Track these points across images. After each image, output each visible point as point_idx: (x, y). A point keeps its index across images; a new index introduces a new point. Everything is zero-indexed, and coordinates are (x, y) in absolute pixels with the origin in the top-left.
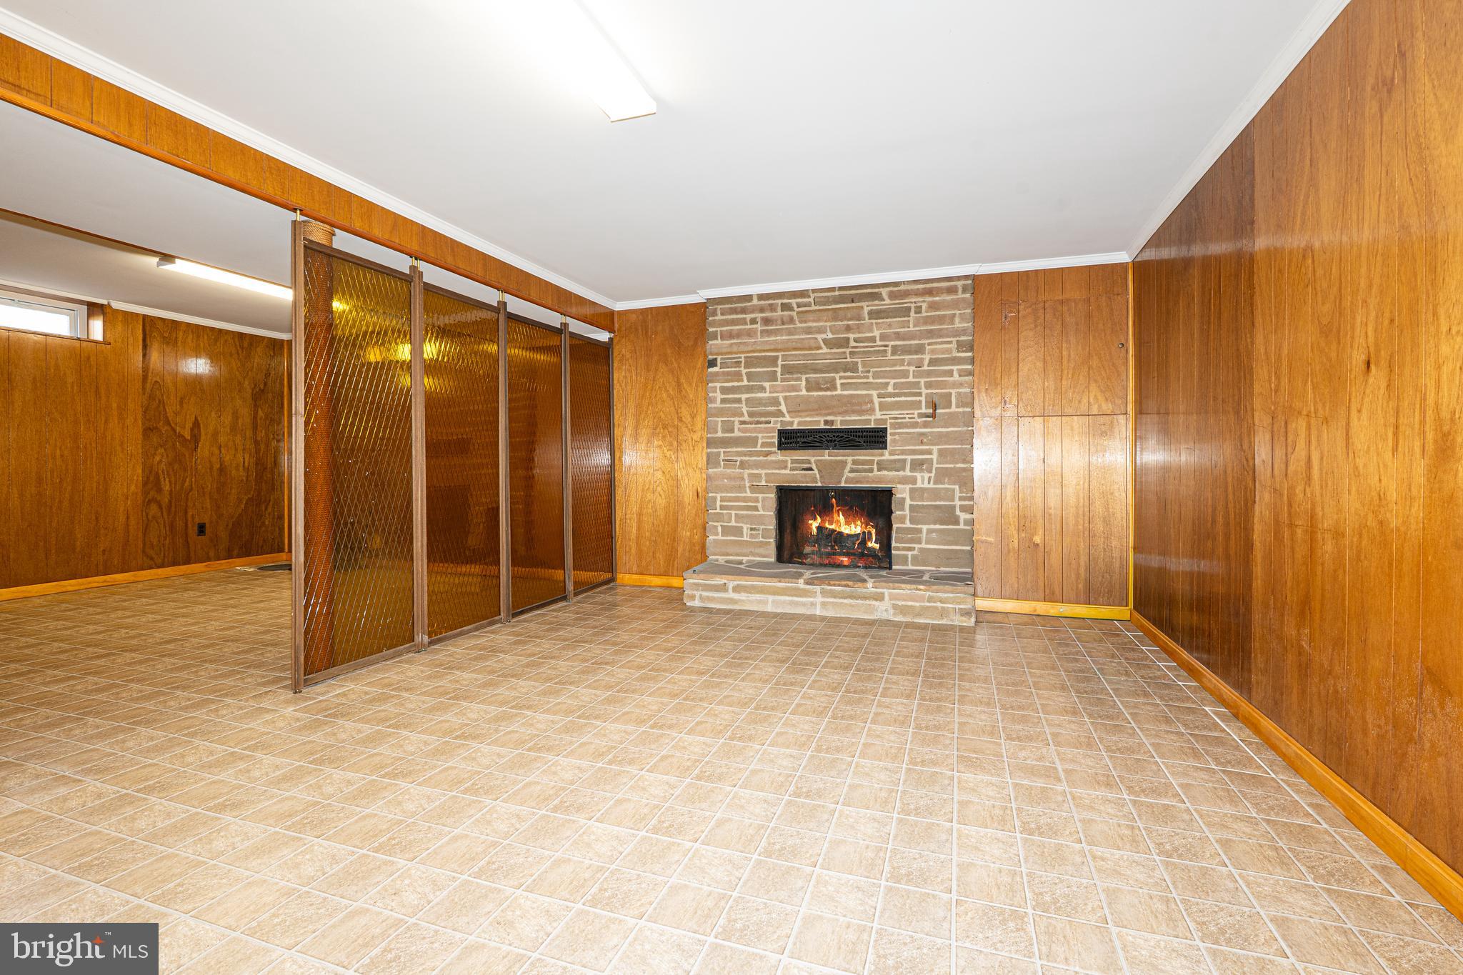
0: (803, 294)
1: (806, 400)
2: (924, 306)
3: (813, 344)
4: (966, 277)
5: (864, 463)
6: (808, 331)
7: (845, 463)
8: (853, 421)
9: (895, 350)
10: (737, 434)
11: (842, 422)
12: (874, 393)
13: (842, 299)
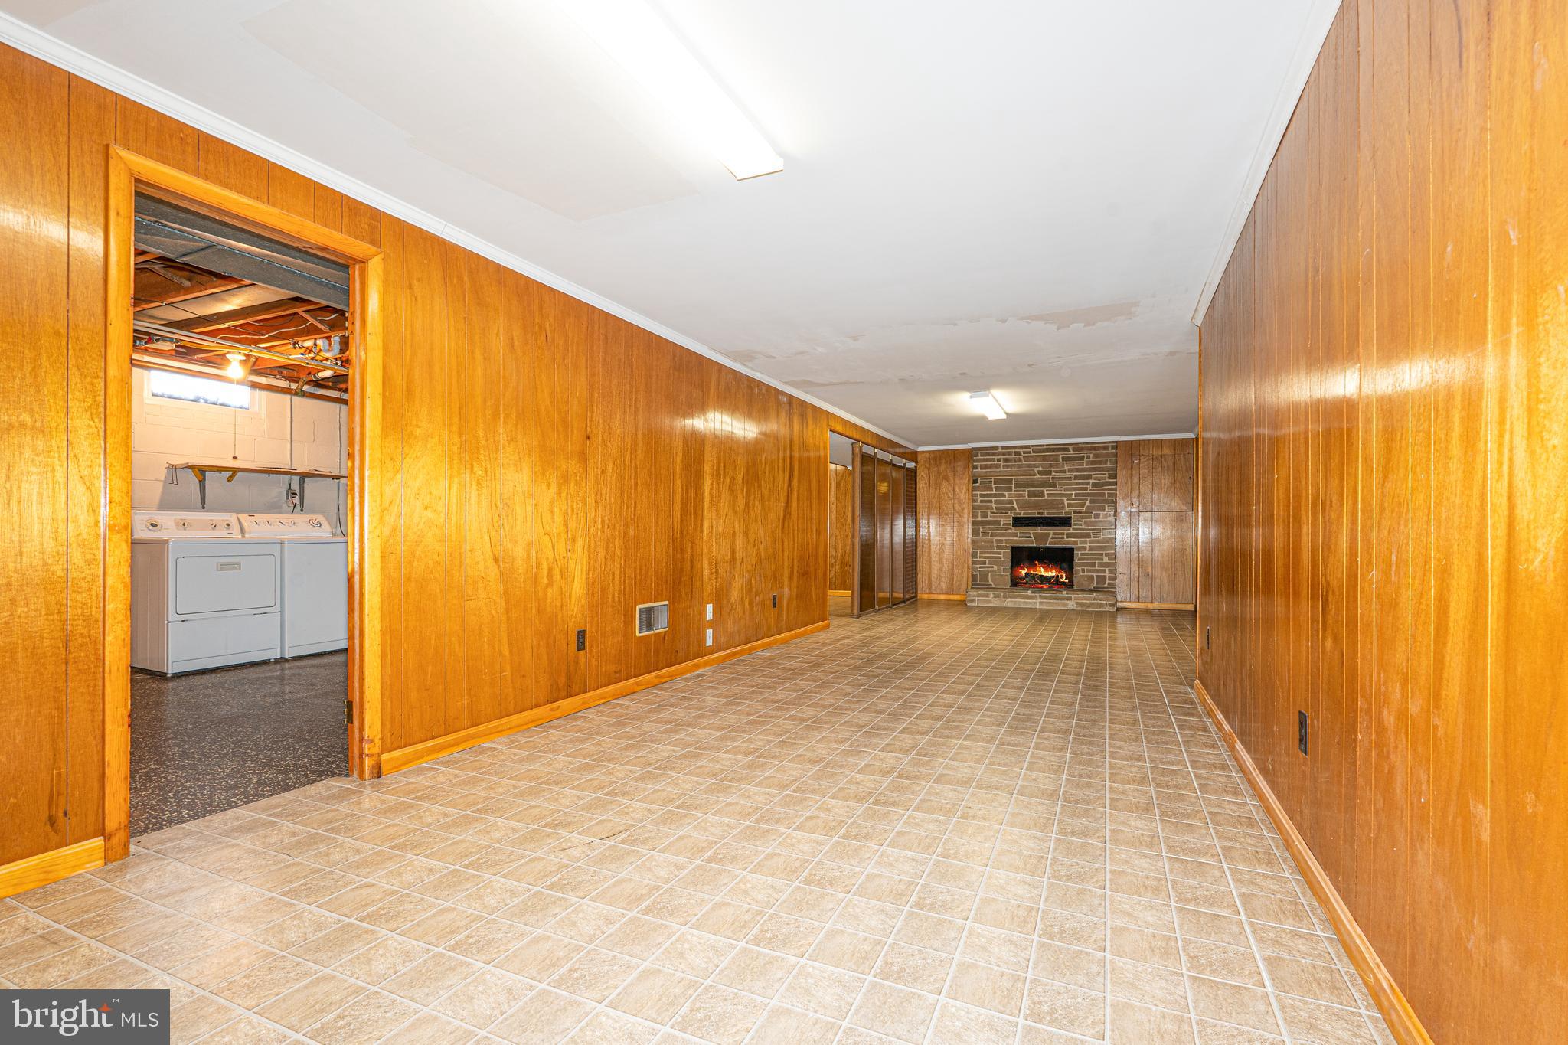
0: (1027, 447)
1: (1028, 502)
2: (1091, 455)
3: (1032, 472)
4: (1113, 442)
5: (1059, 534)
6: (1029, 466)
7: (1049, 534)
8: (1053, 512)
9: (1076, 477)
10: (989, 519)
11: (1048, 514)
12: (1065, 499)
13: (1048, 450)
